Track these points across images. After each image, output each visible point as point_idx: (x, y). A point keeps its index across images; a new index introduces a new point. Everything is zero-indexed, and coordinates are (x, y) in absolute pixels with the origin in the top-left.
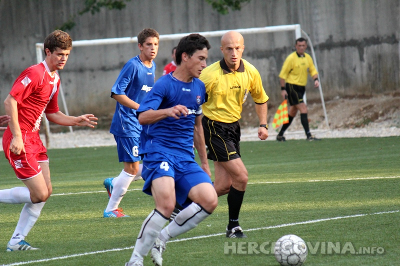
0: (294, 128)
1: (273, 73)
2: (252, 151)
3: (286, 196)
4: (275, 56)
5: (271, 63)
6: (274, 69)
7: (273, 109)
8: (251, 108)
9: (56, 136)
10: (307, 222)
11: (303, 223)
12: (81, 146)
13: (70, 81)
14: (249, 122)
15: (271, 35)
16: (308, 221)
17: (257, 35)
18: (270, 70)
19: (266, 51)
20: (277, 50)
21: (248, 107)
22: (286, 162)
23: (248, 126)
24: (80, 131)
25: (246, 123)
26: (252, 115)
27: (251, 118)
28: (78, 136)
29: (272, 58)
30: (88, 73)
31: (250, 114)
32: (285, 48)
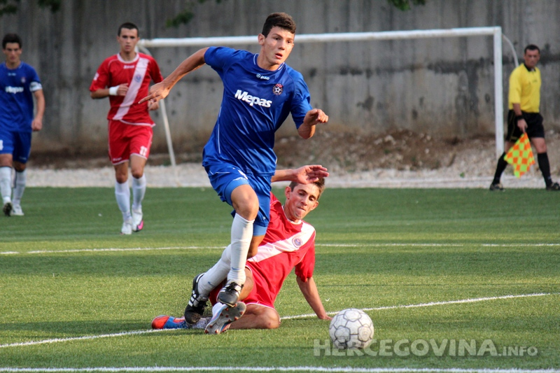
0: (488, 173)
1: (462, 94)
2: (417, 202)
3: (444, 265)
4: (467, 71)
5: (461, 80)
6: (464, 88)
7: (460, 144)
8: (428, 142)
9: (154, 170)
10: (463, 301)
11: (459, 302)
12: (185, 185)
13: (179, 94)
14: (424, 162)
15: (464, 40)
16: (465, 299)
17: (443, 39)
18: (459, 90)
19: (455, 64)
20: (470, 62)
21: (425, 141)
22: (461, 218)
23: (423, 167)
24: (188, 165)
25: (421, 163)
26: (430, 152)
27: (428, 156)
28: (185, 172)
29: (463, 73)
30: (204, 85)
31: (427, 151)
32: (482, 60)
